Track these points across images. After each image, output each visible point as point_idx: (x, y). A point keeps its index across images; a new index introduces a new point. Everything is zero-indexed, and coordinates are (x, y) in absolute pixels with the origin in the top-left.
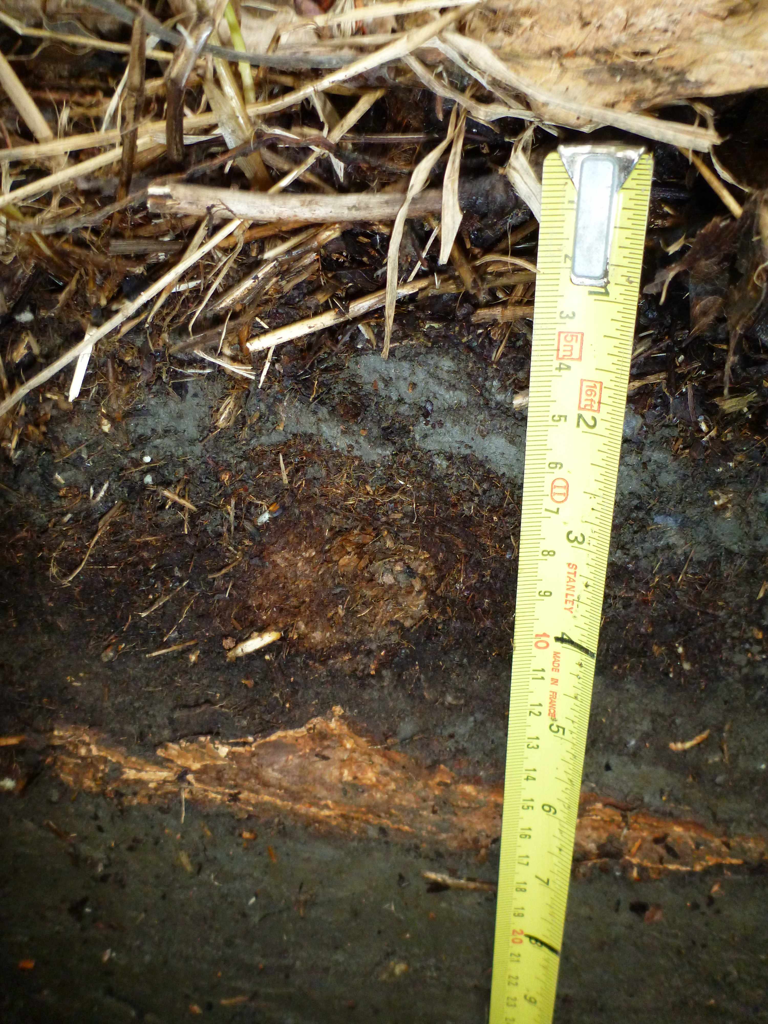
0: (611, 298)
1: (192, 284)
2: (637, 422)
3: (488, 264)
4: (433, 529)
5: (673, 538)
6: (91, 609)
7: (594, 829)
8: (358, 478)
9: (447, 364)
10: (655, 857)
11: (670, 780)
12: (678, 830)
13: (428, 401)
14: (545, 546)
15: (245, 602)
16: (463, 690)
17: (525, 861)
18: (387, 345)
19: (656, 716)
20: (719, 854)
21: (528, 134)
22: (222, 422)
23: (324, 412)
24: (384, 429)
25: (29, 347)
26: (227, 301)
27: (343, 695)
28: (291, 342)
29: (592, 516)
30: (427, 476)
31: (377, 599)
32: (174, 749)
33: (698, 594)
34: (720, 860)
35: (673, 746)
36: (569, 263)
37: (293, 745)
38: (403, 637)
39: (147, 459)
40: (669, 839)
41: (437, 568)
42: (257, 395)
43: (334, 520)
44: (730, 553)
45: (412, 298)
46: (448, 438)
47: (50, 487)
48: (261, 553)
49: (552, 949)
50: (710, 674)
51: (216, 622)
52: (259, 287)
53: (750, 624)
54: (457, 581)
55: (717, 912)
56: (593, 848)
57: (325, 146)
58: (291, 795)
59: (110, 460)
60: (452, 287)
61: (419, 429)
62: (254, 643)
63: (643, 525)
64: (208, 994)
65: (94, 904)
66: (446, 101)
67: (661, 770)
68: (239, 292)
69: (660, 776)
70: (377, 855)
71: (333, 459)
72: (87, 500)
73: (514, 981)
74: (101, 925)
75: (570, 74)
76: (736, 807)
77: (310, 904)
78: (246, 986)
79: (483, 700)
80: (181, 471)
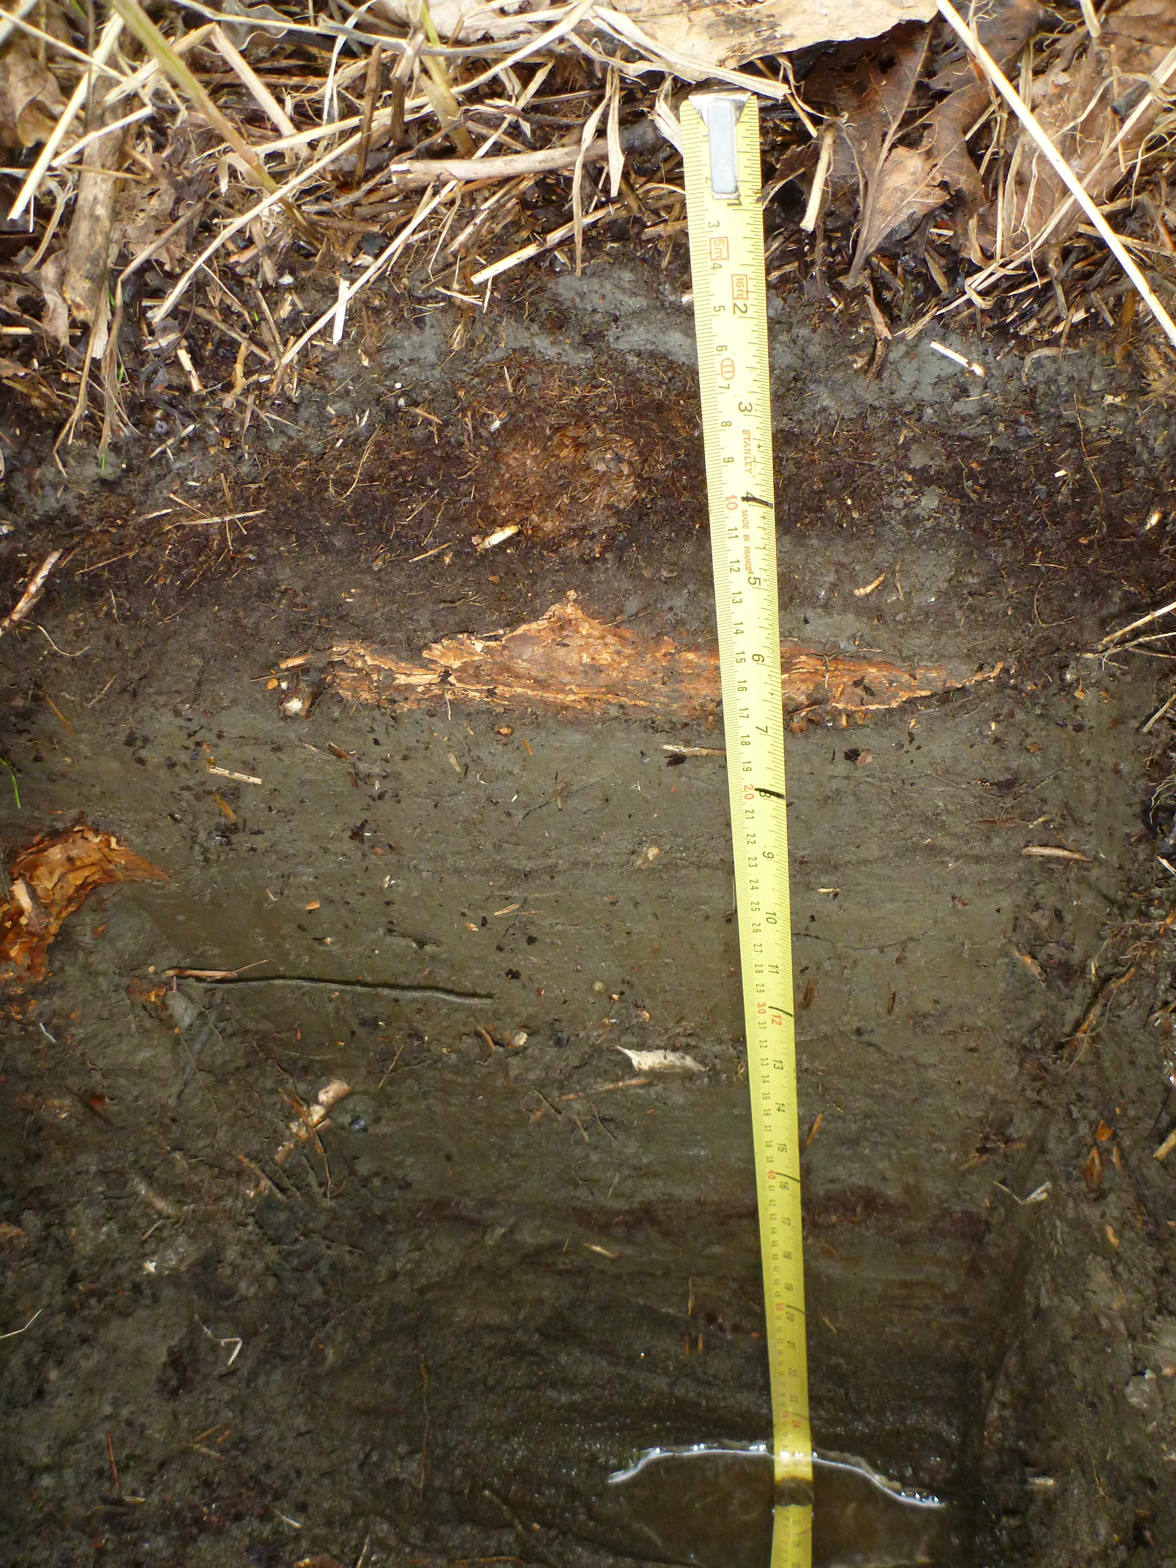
0: (743, 207)
1: (422, 234)
2: (779, 303)
3: (648, 191)
4: (632, 418)
5: (826, 400)
6: (361, 525)
7: (803, 681)
8: (569, 380)
9: (627, 275)
10: (858, 700)
11: (858, 625)
12: (873, 670)
13: (616, 308)
14: (723, 418)
15: (486, 503)
16: (674, 564)
17: (745, 713)
18: (579, 266)
19: (840, 566)
20: (910, 688)
21: (667, 85)
22: (456, 347)
23: (535, 328)
24: (585, 336)
25: (293, 304)
26: (455, 245)
27: (575, 581)
28: (504, 272)
29: (755, 387)
30: (622, 372)
31: (594, 485)
32: (437, 649)
33: (855, 449)
34: (911, 694)
35: (857, 592)
36: (709, 182)
37: (537, 637)
38: (620, 520)
39: (398, 385)
40: (866, 681)
41: (640, 453)
42: (481, 319)
43: (552, 420)
44: (874, 408)
45: (594, 225)
46: (635, 338)
47: (324, 418)
48: (496, 456)
49: (779, 796)
50: (876, 520)
51: (464, 523)
52: (478, 231)
53: (901, 468)
54: (657, 462)
55: (919, 748)
56: (802, 699)
57: (515, 112)
58: (540, 684)
59: (370, 390)
60: (624, 213)
61: (612, 333)
62: (498, 537)
63: (802, 392)
64: (482, 908)
65: (373, 826)
66: (602, 63)
67: (851, 616)
68: (462, 238)
69: (851, 623)
70: (620, 735)
71: (546, 367)
72: (354, 425)
73: (752, 839)
74: (379, 851)
75: (695, 29)
76: (917, 641)
77: (566, 793)
78: (516, 894)
79: (692, 571)
80: (426, 392)
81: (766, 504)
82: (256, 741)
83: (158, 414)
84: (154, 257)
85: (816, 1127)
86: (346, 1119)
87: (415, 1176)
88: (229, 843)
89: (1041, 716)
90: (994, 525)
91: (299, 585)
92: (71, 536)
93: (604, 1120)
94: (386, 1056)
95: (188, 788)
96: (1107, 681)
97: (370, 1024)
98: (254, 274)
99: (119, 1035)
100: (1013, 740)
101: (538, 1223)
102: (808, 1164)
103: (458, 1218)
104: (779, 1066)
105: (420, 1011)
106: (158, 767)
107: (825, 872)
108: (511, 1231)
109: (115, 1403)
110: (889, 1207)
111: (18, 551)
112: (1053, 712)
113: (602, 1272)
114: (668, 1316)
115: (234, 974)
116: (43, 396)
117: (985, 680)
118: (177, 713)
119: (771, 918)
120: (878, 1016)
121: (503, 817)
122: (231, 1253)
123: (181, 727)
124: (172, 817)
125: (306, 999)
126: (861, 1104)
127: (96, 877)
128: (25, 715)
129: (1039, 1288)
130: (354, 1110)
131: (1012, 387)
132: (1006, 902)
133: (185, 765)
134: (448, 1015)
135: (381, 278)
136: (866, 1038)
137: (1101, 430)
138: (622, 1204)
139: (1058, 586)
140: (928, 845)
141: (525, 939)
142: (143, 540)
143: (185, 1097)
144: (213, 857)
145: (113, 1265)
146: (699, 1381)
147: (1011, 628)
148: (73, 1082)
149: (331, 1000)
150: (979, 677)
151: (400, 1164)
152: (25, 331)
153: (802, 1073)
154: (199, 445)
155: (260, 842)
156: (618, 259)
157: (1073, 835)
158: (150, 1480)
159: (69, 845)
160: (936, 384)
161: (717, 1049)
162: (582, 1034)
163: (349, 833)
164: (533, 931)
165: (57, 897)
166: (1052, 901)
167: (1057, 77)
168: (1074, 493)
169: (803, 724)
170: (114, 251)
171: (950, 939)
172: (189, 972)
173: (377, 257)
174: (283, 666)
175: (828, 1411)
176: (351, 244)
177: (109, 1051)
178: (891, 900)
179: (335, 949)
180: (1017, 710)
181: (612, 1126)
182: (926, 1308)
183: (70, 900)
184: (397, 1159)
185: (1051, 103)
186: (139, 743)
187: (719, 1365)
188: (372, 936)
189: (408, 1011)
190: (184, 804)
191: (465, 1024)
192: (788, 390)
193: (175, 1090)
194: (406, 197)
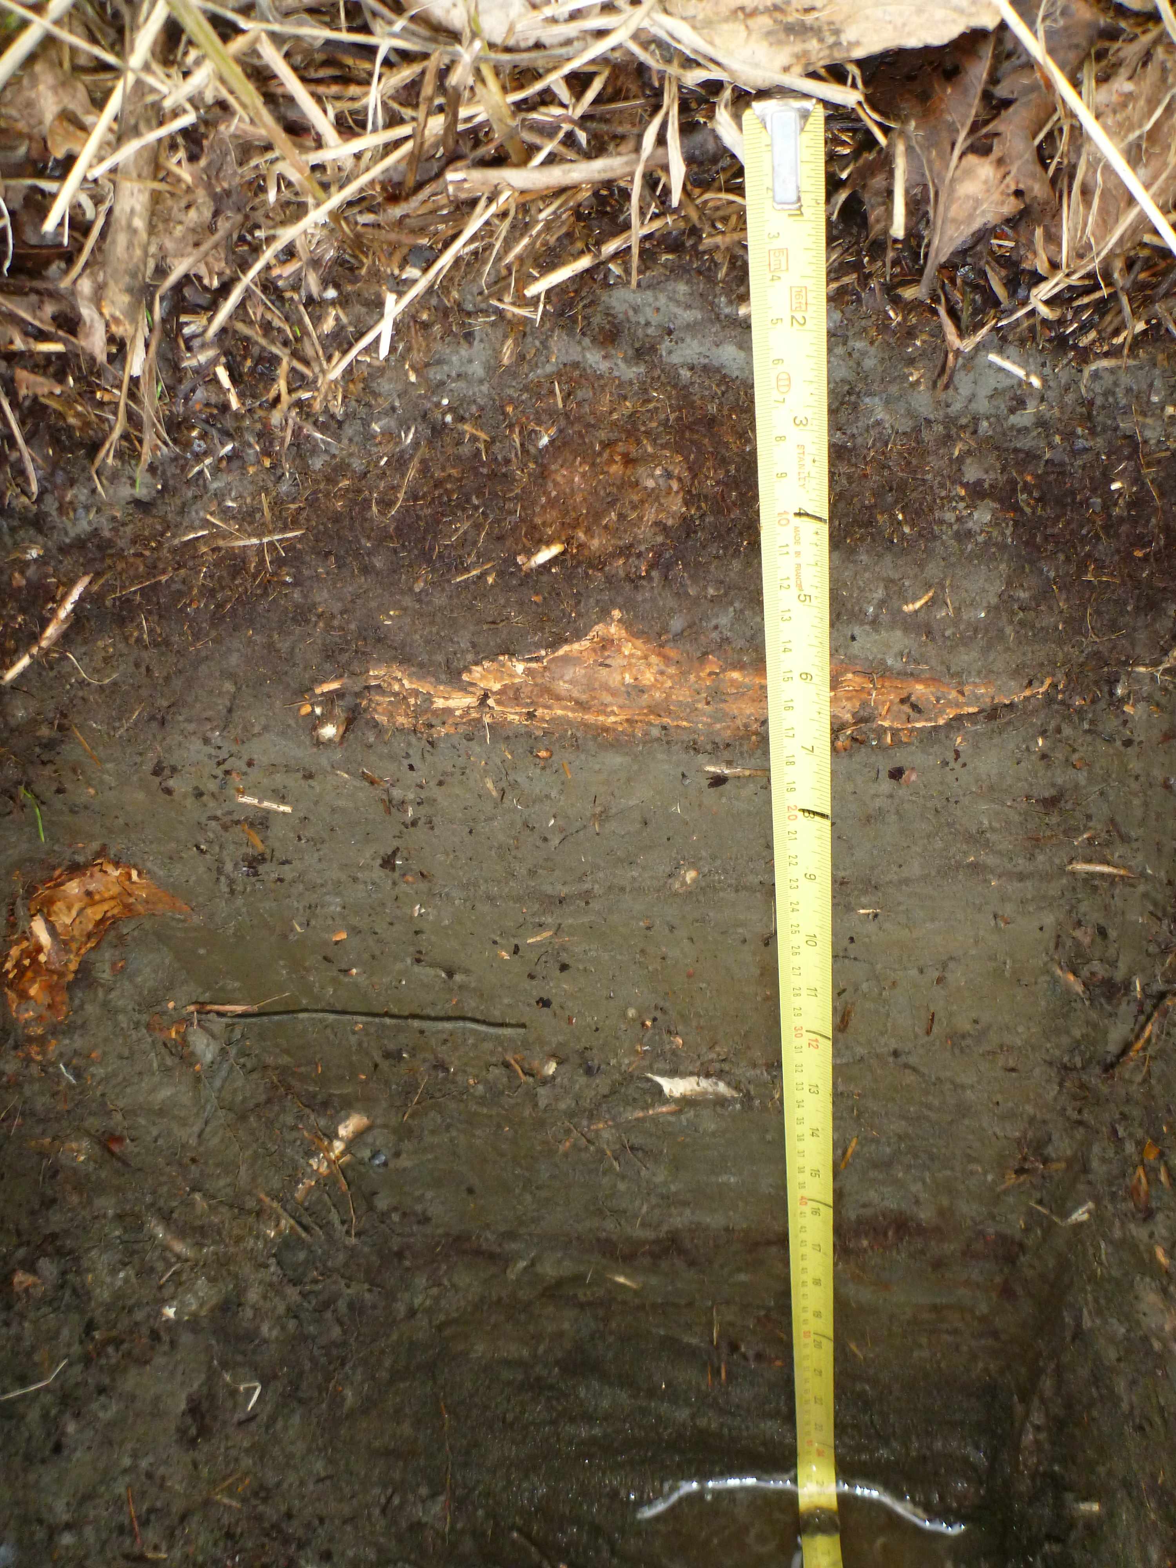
0: (805, 217)
1: (472, 247)
2: (838, 315)
3: (706, 202)
4: (683, 432)
5: (880, 414)
6: (403, 545)
7: (849, 699)
8: (620, 395)
9: (682, 288)
10: (904, 717)
11: (906, 641)
12: (920, 687)
13: (670, 321)
14: (778, 432)
15: (532, 521)
16: (722, 582)
17: (791, 733)
18: (635, 278)
19: (889, 582)
20: (958, 705)
21: (727, 94)
22: (506, 361)
23: (587, 341)
24: (637, 350)
25: (337, 319)
26: (510, 257)
27: (620, 600)
28: (558, 285)
29: (810, 400)
30: (675, 386)
31: (642, 502)
32: (477, 671)
33: (909, 463)
34: (959, 711)
35: (905, 608)
36: (770, 193)
37: (579, 658)
38: (667, 537)
39: (445, 402)
40: (913, 698)
41: (690, 469)
42: (532, 333)
43: (603, 435)
44: (928, 421)
45: (650, 235)
46: (688, 352)
47: (369, 436)
48: (543, 474)
49: (823, 815)
50: (928, 536)
51: (509, 542)
52: (533, 243)
53: (953, 483)
54: (707, 477)
55: (964, 765)
56: (848, 717)
57: (571, 121)
58: (581, 705)
59: (416, 405)
60: (682, 224)
61: (665, 346)
62: (544, 555)
63: (855, 407)
64: (514, 936)
65: (405, 854)
66: (659, 72)
67: (899, 633)
68: (518, 249)
69: (898, 639)
70: (660, 756)
71: (596, 381)
72: (399, 442)
73: (794, 861)
74: (410, 879)
75: (754, 36)
76: (965, 657)
77: (603, 817)
78: (550, 920)
79: (740, 589)
80: (474, 409)
81: (819, 519)
82: (288, 769)
83: (195, 434)
84: (192, 273)
85: (850, 1151)
86: (366, 1154)
87: (435, 1210)
88: (256, 874)
89: (1089, 731)
90: (1046, 538)
91: (337, 607)
92: (102, 560)
93: (632, 1148)
94: (409, 1089)
95: (215, 818)
96: (1158, 696)
97: (393, 1056)
98: (296, 288)
99: (140, 1073)
100: (1059, 755)
101: (559, 1255)
102: (841, 1189)
103: (478, 1252)
104: (814, 1090)
105: (445, 1041)
106: (185, 796)
107: (865, 892)
108: (533, 1264)
109: (135, 1456)
110: (921, 1230)
111: (47, 576)
112: (1100, 728)
113: (624, 1303)
114: (689, 1345)
115: (255, 1008)
116: (78, 415)
117: (1034, 696)
118: (206, 741)
119: (812, 940)
120: (916, 1036)
121: (539, 843)
122: (253, 1295)
123: (210, 756)
124: (198, 848)
125: (329, 1031)
126: (898, 1126)
127: (115, 911)
128: (50, 745)
129: (1081, 1311)
130: (373, 1144)
131: (1069, 398)
132: (1049, 919)
133: (213, 795)
134: (475, 1046)
135: (430, 290)
136: (903, 1059)
137: (1159, 441)
138: (650, 1234)
139: (1109, 600)
140: (971, 864)
141: (557, 966)
142: (178, 563)
143: (206, 1135)
144: (239, 888)
145: (130, 1311)
146: (722, 1411)
147: (1060, 643)
148: (93, 1123)
149: (354, 1033)
150: (1027, 693)
151: (420, 1199)
152: (58, 347)
153: (838, 1096)
154: (236, 464)
155: (287, 872)
156: (676, 272)
157: (1119, 851)
158: (170, 1535)
159: (86, 879)
160: (992, 396)
161: (751, 1073)
162: (613, 1062)
163: (379, 861)
164: (565, 957)
165: (76, 933)
166: (1097, 917)
167: (1122, 85)
168: (1130, 505)
169: (848, 743)
170: (151, 264)
171: (990, 959)
172: (209, 1007)
173: (425, 271)
174: (318, 691)
175: (853, 1438)
176: (397, 257)
177: (128, 1090)
178: (933, 920)
179: (363, 980)
180: (1064, 726)
181: (640, 1154)
182: (955, 1332)
183: (89, 936)
184: (417, 1193)
185: (1115, 112)
186: (167, 772)
187: (742, 1394)
188: (399, 966)
189: (433, 1042)
190: (211, 835)
191: (492, 1053)
192: (842, 403)
193: (196, 1129)
194: (457, 208)
